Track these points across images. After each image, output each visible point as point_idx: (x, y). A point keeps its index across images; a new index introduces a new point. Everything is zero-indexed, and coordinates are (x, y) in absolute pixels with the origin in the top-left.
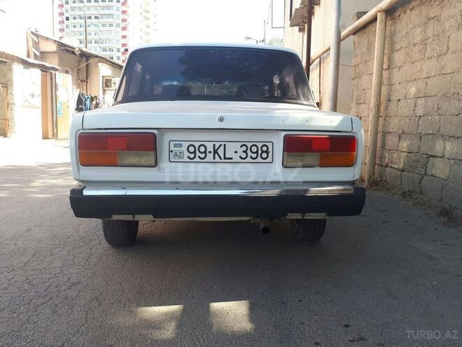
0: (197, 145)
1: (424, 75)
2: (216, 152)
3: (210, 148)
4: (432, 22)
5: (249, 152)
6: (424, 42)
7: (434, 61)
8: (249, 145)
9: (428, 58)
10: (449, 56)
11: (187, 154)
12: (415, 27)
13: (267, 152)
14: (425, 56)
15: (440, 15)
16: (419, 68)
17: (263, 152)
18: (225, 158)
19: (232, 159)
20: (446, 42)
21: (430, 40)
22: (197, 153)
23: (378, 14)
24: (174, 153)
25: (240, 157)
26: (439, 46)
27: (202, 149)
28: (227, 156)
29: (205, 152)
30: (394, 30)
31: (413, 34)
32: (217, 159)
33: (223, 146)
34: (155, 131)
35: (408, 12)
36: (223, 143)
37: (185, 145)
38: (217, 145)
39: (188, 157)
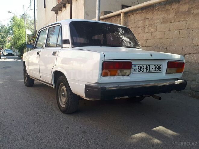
0: (141, 66)
1: (145, 38)
2: (147, 68)
3: (145, 67)
4: (148, 20)
5: (156, 68)
6: (144, 27)
7: (150, 34)
8: (156, 65)
9: (146, 33)
10: (157, 33)
11: (138, 70)
12: (139, 21)
13: (161, 68)
14: (145, 32)
15: (152, 18)
16: (142, 36)
17: (160, 68)
18: (150, 71)
19: (151, 71)
20: (156, 28)
21: (147, 26)
22: (141, 69)
23: (122, 14)
24: (134, 69)
25: (154, 70)
26: (152, 29)
27: (143, 68)
28: (150, 70)
29: (144, 69)
30: (127, 21)
31: (138, 23)
32: (147, 72)
33: (149, 66)
34: (130, 60)
35: (135, 15)
36: (149, 65)
37: (137, 66)
38: (147, 65)
39: (138, 71)
